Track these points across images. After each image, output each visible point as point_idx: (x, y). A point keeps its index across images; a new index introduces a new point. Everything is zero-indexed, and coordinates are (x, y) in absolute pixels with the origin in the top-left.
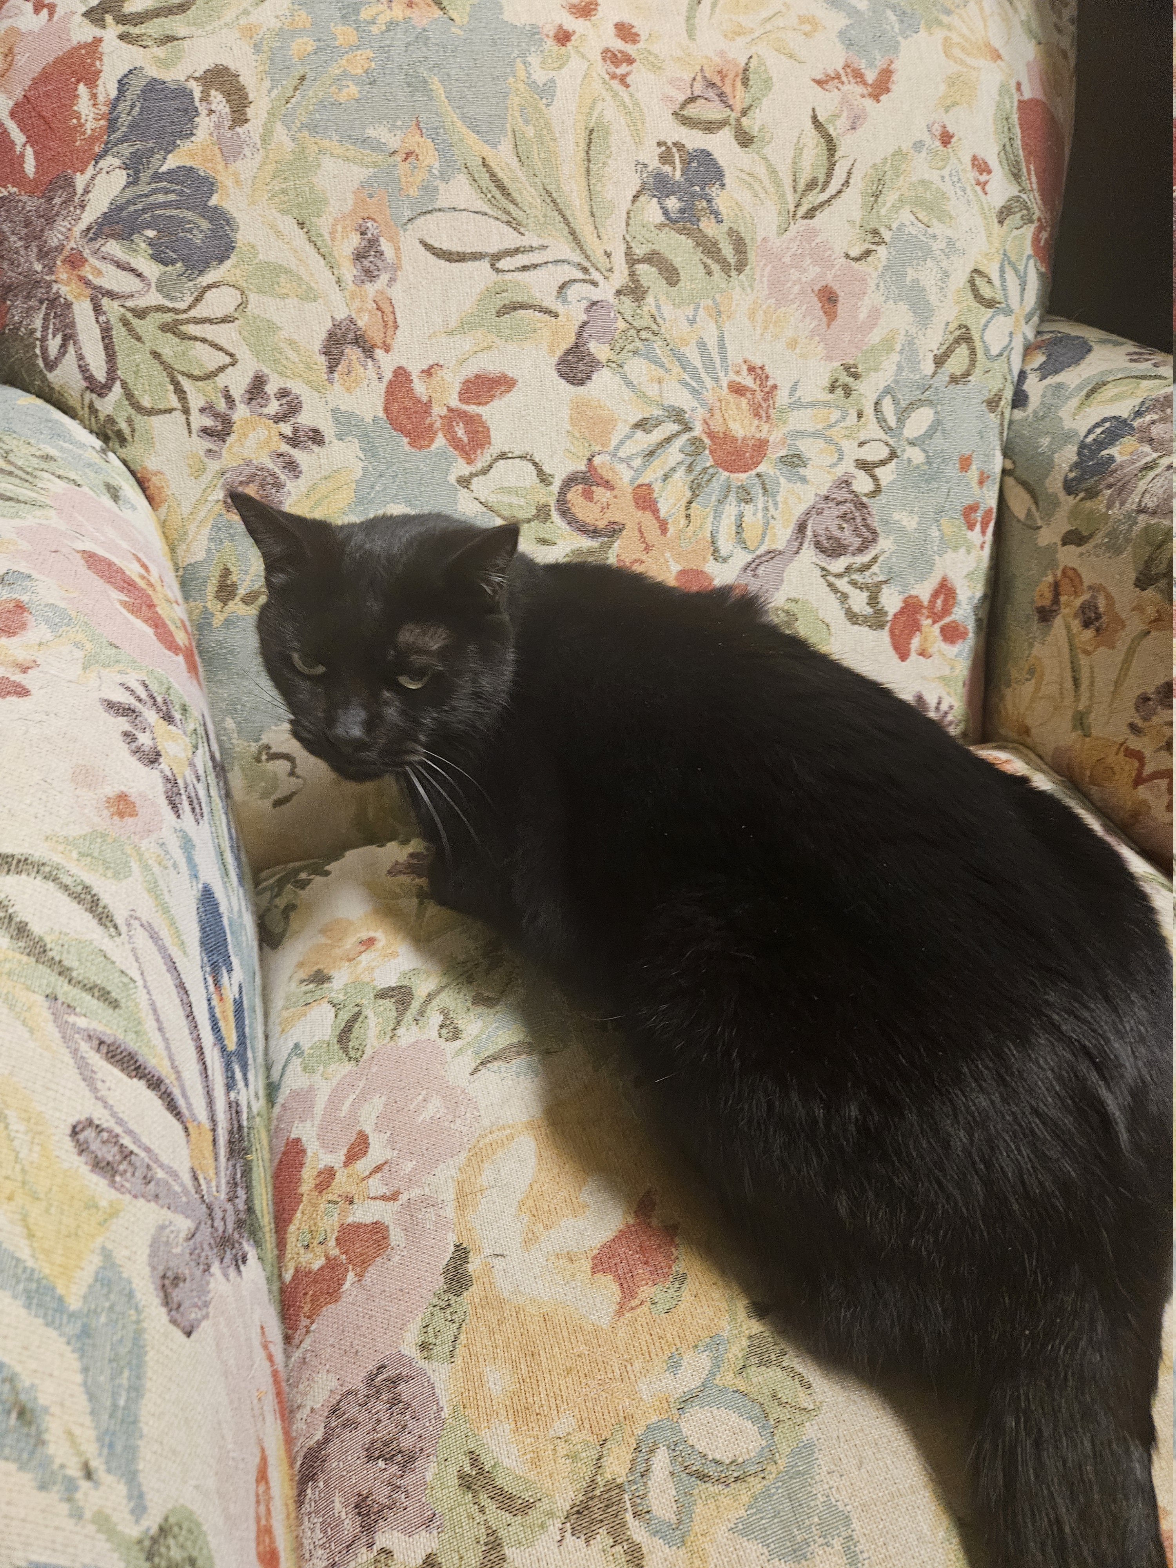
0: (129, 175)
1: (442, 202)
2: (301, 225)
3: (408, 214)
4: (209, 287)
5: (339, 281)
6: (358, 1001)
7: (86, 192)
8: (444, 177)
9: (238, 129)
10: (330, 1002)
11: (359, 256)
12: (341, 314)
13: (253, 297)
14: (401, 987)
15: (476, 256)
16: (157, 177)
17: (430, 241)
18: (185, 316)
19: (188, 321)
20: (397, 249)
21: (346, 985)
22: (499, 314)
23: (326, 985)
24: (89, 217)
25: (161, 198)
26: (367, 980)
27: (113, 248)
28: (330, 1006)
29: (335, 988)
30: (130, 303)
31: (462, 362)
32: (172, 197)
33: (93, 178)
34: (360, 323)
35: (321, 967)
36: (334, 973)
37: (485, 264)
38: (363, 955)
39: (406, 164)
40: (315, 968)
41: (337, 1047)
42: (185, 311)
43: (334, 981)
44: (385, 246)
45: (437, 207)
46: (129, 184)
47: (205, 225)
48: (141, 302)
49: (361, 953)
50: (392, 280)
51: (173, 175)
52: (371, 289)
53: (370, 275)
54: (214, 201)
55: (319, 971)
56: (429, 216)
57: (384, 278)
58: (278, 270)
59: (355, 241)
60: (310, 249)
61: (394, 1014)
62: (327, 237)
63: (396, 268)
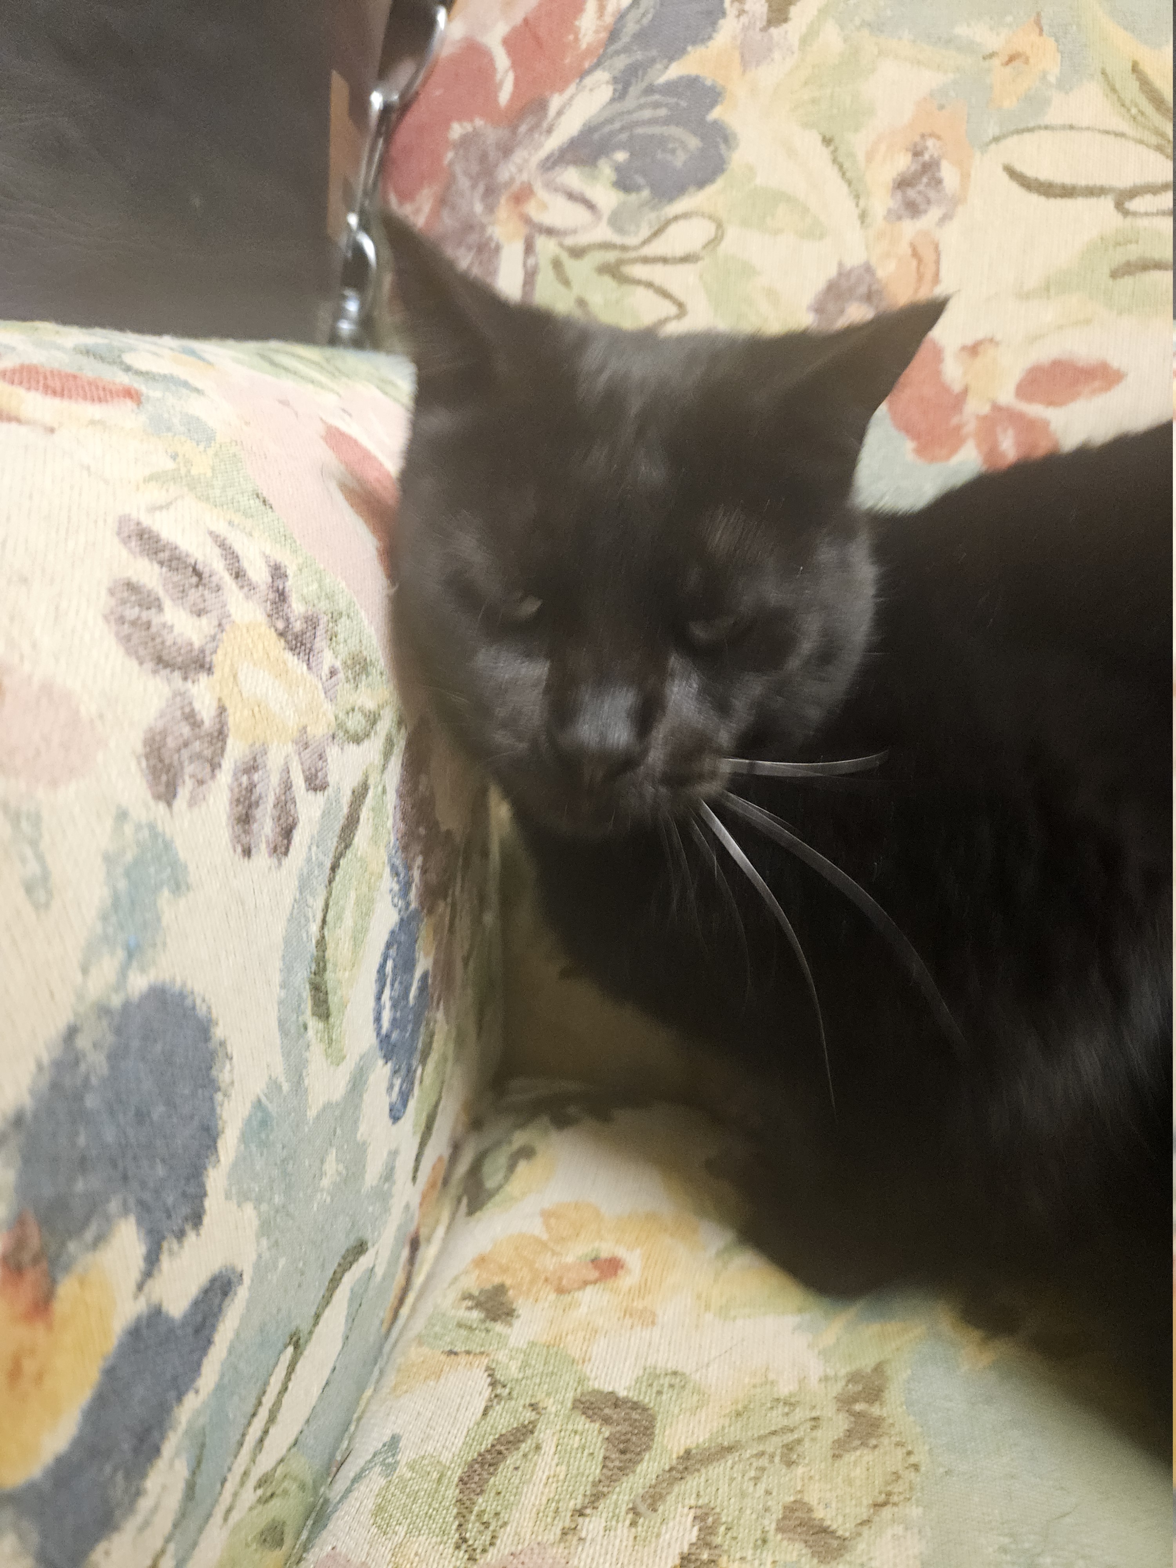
0: (615, 90)
1: (1052, 116)
2: (827, 141)
3: (993, 130)
4: (676, 218)
5: (863, 217)
6: (540, 1396)
7: (560, 113)
8: (1064, 85)
9: (773, 31)
10: (491, 1372)
11: (903, 183)
12: (855, 258)
13: (732, 232)
14: (635, 1406)
15: (1093, 192)
16: (650, 90)
17: (1019, 167)
18: (633, 254)
19: (634, 261)
20: (965, 177)
21: (532, 1344)
22: (1115, 274)
23: (498, 1327)
24: (553, 143)
25: (647, 114)
26: (575, 1352)
27: (571, 177)
28: (484, 1381)
29: (512, 1342)
30: (569, 241)
31: (1033, 339)
32: (663, 112)
33: (572, 98)
34: (881, 273)
35: (508, 1282)
36: (523, 1307)
37: (1107, 204)
38: (589, 1289)
39: (1008, 69)
40: (497, 1280)
41: (452, 1493)
42: (636, 248)
43: (517, 1323)
44: (948, 174)
45: (1042, 124)
46: (613, 100)
47: (694, 143)
48: (583, 239)
49: (586, 1283)
50: (946, 218)
51: (671, 88)
52: (909, 228)
53: (913, 209)
54: (715, 114)
55: (500, 1290)
56: (1027, 136)
57: (934, 214)
58: (778, 197)
59: (903, 163)
60: (832, 173)
61: (595, 1470)
62: (861, 157)
63: (957, 200)
